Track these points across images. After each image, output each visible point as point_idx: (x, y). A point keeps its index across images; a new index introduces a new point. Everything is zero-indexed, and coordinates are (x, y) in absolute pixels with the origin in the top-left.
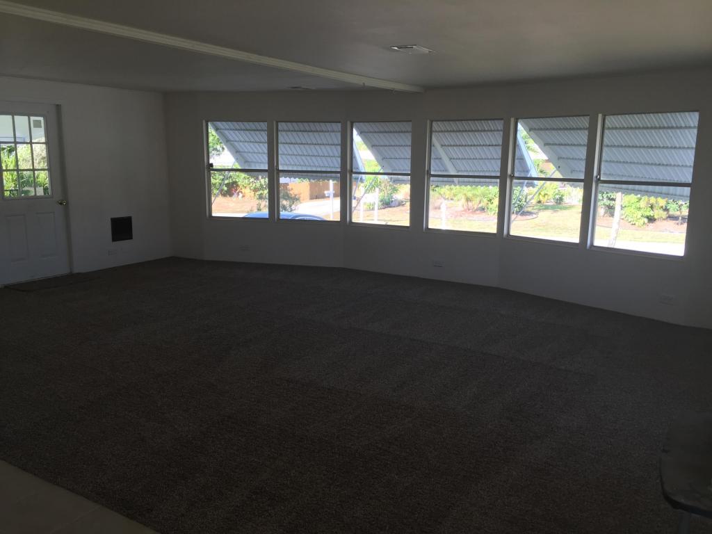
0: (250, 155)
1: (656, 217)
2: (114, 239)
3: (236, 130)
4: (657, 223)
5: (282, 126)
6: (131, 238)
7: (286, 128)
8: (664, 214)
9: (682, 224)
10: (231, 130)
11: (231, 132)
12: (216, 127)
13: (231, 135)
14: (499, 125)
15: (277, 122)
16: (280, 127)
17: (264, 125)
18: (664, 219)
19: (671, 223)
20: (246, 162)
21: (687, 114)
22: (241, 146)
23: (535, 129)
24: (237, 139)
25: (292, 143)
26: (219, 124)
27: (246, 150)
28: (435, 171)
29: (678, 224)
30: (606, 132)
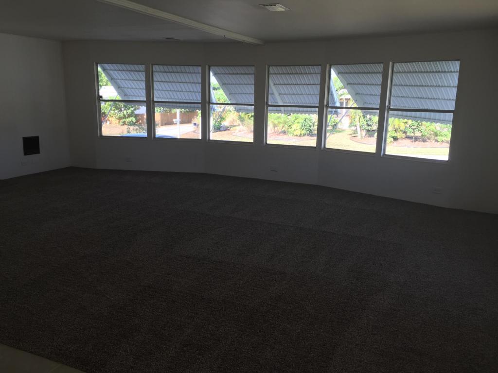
0: (129, 90)
1: (398, 137)
2: (25, 154)
3: (119, 70)
4: (399, 141)
5: (156, 68)
6: (39, 153)
7: (158, 70)
8: (404, 135)
9: (415, 141)
10: (115, 70)
11: (116, 72)
12: (104, 68)
13: (116, 74)
14: (318, 69)
15: (152, 65)
16: (154, 70)
17: (142, 67)
18: (404, 139)
19: (408, 141)
20: (126, 95)
21: (450, 62)
22: (122, 83)
23: (342, 73)
24: (120, 78)
25: (162, 82)
26: (106, 66)
27: (126, 86)
28: (272, 103)
29: (412, 142)
30: (394, 74)
